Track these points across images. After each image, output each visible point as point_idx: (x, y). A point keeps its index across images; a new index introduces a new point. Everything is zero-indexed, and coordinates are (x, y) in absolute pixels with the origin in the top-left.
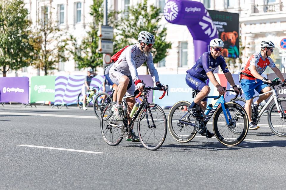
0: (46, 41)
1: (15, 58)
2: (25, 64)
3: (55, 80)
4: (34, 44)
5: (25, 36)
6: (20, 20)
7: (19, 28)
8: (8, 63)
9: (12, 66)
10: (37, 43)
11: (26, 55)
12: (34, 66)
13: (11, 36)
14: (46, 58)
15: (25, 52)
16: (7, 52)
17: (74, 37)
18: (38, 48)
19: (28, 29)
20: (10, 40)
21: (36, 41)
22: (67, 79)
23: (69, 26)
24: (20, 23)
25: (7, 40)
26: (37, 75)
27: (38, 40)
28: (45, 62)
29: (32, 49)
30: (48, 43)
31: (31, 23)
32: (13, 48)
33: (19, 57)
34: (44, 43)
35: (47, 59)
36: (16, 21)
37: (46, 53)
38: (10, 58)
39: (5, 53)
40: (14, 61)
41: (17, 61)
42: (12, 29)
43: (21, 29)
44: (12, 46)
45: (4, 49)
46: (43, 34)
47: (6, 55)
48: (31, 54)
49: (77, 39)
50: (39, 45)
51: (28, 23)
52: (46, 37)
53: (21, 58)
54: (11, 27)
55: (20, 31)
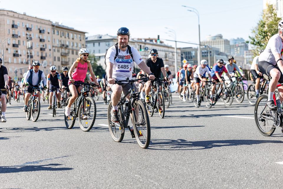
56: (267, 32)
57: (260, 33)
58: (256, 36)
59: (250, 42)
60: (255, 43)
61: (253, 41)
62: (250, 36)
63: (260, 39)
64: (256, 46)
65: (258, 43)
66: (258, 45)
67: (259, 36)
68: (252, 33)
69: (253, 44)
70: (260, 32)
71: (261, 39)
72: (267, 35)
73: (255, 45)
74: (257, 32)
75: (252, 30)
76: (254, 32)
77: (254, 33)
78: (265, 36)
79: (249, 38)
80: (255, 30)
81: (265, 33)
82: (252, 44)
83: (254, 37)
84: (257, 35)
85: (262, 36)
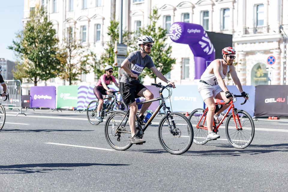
0: (70, 56)
1: (45, 70)
2: (53, 76)
3: (78, 89)
4: (60, 59)
5: (53, 52)
6: (49, 38)
7: (48, 45)
8: (39, 74)
9: (42, 77)
10: (63, 57)
11: (54, 68)
12: (61, 77)
13: (41, 52)
14: (70, 70)
15: (53, 65)
16: (38, 65)
17: (94, 53)
18: (64, 62)
19: (56, 46)
20: (41, 55)
21: (62, 56)
22: (87, 88)
23: (90, 44)
24: (49, 41)
25: (38, 55)
26: (63, 85)
27: (64, 55)
28: (70, 74)
29: (58, 63)
30: (72, 58)
31: (58, 41)
32: (43, 62)
33: (48, 69)
34: (69, 58)
35: (71, 72)
36: (46, 39)
37: (71, 67)
38: (40, 70)
39: (36, 66)
40: (44, 73)
41: (46, 73)
42: (42, 46)
43: (50, 46)
44: (43, 60)
45: (36, 62)
46: (68, 50)
47: (37, 68)
48: (58, 67)
49: (96, 55)
50: (65, 60)
51: (56, 41)
52: (70, 53)
53: (49, 71)
54: (41, 44)
55: (49, 48)
56: (35, 39)
57: (27, 39)
58: (21, 42)
59: (14, 48)
60: (20, 50)
61: (17, 47)
62: (15, 41)
63: (26, 45)
64: (21, 54)
65: (24, 50)
66: (23, 53)
67: (26, 42)
68: (17, 37)
69: (18, 51)
70: (26, 37)
71: (28, 46)
72: (35, 42)
73: (20, 52)
74: (23, 37)
75: (16, 34)
76: (19, 36)
77: (19, 38)
78: (33, 43)
79: (13, 43)
80: (20, 34)
81: (32, 39)
82: (16, 51)
83: (19, 42)
84: (23, 40)
85: (29, 42)
